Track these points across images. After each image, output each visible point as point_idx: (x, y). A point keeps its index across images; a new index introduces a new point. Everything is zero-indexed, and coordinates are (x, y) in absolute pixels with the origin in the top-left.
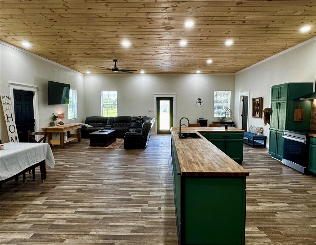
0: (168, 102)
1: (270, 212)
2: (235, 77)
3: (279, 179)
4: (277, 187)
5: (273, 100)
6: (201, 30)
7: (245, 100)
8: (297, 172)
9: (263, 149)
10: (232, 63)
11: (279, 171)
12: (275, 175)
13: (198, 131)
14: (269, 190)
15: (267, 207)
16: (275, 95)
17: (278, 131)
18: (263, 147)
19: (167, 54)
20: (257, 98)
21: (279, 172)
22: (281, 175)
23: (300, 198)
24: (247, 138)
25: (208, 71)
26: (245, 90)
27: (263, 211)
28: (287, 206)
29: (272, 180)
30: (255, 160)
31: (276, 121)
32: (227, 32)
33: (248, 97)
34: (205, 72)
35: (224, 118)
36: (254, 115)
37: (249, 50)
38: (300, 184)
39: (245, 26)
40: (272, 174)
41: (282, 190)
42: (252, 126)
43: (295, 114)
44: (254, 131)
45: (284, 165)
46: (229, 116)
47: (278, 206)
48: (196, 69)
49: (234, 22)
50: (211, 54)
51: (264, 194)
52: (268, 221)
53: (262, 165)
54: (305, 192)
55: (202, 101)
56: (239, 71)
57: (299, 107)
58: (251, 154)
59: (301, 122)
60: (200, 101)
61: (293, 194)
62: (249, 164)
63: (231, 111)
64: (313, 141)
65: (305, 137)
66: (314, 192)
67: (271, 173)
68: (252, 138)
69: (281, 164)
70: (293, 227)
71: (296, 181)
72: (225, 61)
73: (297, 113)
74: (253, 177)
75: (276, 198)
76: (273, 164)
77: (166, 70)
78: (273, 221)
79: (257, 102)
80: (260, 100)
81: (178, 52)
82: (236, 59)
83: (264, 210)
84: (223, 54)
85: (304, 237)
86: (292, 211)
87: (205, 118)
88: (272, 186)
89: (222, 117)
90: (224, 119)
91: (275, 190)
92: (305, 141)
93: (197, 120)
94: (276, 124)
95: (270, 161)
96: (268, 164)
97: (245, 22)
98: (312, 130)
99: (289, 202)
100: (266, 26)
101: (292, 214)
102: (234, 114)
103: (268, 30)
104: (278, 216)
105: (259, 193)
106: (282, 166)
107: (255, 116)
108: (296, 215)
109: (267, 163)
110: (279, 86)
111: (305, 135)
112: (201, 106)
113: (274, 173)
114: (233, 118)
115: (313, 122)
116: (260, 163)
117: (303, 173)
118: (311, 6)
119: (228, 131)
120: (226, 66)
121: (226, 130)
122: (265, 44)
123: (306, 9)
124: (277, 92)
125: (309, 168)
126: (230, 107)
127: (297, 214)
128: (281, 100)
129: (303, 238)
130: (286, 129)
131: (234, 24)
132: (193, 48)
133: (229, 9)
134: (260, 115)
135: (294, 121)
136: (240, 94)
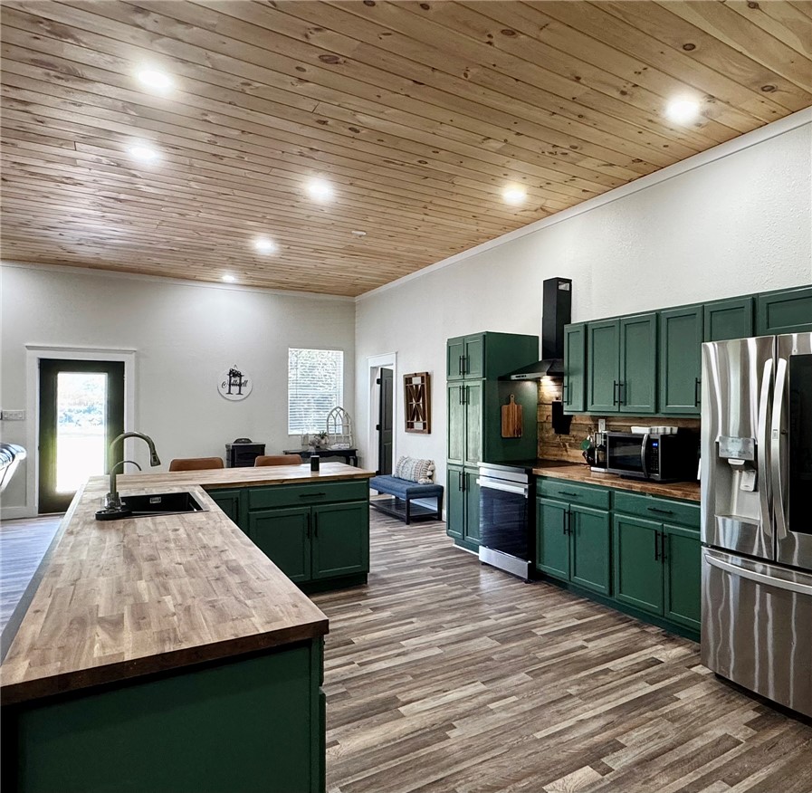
0: (100, 381)
1: (433, 728)
2: (357, 309)
3: (468, 609)
4: (460, 638)
5: (452, 378)
6: (207, 118)
7: (384, 380)
8: (514, 578)
9: (436, 525)
10: (340, 262)
11: (470, 583)
12: (459, 600)
13: (201, 485)
14: (437, 651)
15: (428, 713)
16: (456, 366)
17: (466, 467)
18: (436, 517)
19: (75, 184)
20: (416, 375)
21: (469, 590)
22: (474, 597)
23: (515, 657)
24: (394, 497)
25: (263, 280)
26: (383, 350)
27: (412, 733)
28: (481, 693)
29: (449, 618)
30: (408, 562)
31: (460, 438)
32: (305, 151)
33: (392, 371)
34: (256, 283)
35: (322, 438)
36: (410, 426)
37: (383, 227)
38: (517, 612)
39: (357, 145)
40: (452, 598)
41: (472, 642)
42: (404, 458)
43: (504, 419)
44: (409, 472)
45: (484, 564)
46: (340, 430)
47: (460, 701)
48: (220, 267)
49: (325, 123)
50: (264, 217)
51: (420, 672)
52: (426, 765)
53: (428, 574)
54: (528, 633)
55: (246, 382)
56: (364, 290)
57: (512, 399)
58: (401, 545)
59: (518, 437)
60: (238, 379)
61: (499, 649)
62: (389, 578)
63: (347, 415)
64: (543, 487)
65: (525, 478)
66: (547, 627)
67: (450, 594)
68: (404, 495)
69: (476, 562)
70: (493, 758)
71: (509, 605)
72: (316, 251)
73: (508, 415)
74: (396, 621)
75: (456, 672)
76: (458, 566)
77: (87, 252)
78: (439, 760)
79: (417, 386)
80: (423, 381)
81: (126, 185)
82: (350, 251)
83: (417, 726)
84: (306, 228)
85: (517, 781)
86: (492, 706)
87: (256, 440)
88: (447, 638)
89: (318, 433)
90: (323, 442)
91: (454, 647)
92: (525, 489)
93: (227, 446)
94: (461, 448)
95: (451, 557)
96: (444, 569)
97: (357, 131)
98: (542, 460)
99: (487, 677)
100: (420, 162)
101: (494, 714)
102: (354, 424)
103: (425, 174)
104: (453, 734)
105: (409, 671)
106: (477, 569)
107: (412, 427)
108: (504, 715)
109: (439, 566)
110: (463, 338)
111: (526, 473)
112: (240, 397)
113: (457, 593)
114: (353, 435)
115: (542, 438)
116: (420, 570)
117: (526, 577)
118: (518, 134)
119: (320, 475)
120: (322, 269)
121: (315, 474)
122: (426, 218)
123: (509, 141)
124: (459, 355)
125: (537, 561)
126: (342, 401)
127: (505, 708)
128: (470, 380)
129: (516, 784)
130: (484, 461)
131: (324, 127)
132: (192, 184)
133: (297, 68)
134: (424, 424)
135: (503, 438)
136: (369, 362)
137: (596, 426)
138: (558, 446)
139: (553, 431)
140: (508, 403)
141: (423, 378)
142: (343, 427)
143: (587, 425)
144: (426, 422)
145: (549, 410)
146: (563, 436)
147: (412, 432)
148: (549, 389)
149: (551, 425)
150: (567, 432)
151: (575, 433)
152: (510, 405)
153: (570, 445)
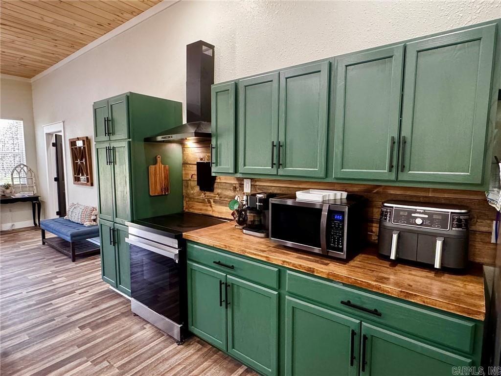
2: (33, 88)
5: (99, 139)
16: (103, 126)
20: (78, 139)
26: (53, 120)
31: (110, 196)
33: (61, 136)
35: (7, 188)
36: (77, 179)
42: (74, 205)
43: (152, 178)
44: (77, 216)
57: (159, 160)
59: (165, 195)
63: (30, 170)
65: (175, 242)
68: (69, 238)
73: (155, 175)
79: (80, 148)
80: (84, 144)
90: (8, 191)
92: (176, 254)
94: (110, 205)
98: (188, 213)
107: (79, 180)
110: (108, 101)
114: (37, 185)
115: (188, 195)
124: (104, 117)
125: (189, 324)
126: (25, 160)
128: (115, 141)
130: (132, 221)
134: (87, 178)
135: (151, 196)
136: (45, 129)
137: (242, 185)
138: (203, 202)
139: (197, 189)
140: (155, 163)
141: (84, 141)
142: (28, 179)
143: (231, 184)
144: (89, 177)
145: (194, 170)
146: (208, 193)
147: (78, 184)
148: (194, 151)
149: (196, 183)
150: (211, 190)
151: (219, 191)
152: (157, 166)
153: (214, 201)
